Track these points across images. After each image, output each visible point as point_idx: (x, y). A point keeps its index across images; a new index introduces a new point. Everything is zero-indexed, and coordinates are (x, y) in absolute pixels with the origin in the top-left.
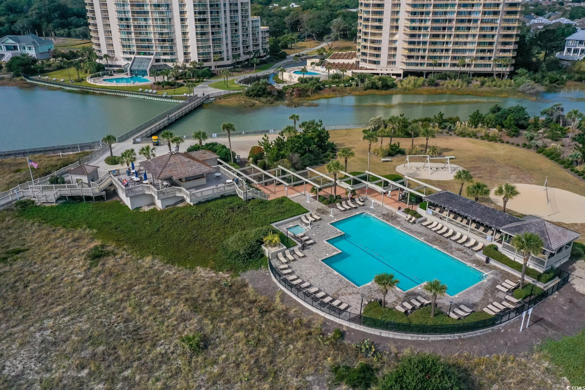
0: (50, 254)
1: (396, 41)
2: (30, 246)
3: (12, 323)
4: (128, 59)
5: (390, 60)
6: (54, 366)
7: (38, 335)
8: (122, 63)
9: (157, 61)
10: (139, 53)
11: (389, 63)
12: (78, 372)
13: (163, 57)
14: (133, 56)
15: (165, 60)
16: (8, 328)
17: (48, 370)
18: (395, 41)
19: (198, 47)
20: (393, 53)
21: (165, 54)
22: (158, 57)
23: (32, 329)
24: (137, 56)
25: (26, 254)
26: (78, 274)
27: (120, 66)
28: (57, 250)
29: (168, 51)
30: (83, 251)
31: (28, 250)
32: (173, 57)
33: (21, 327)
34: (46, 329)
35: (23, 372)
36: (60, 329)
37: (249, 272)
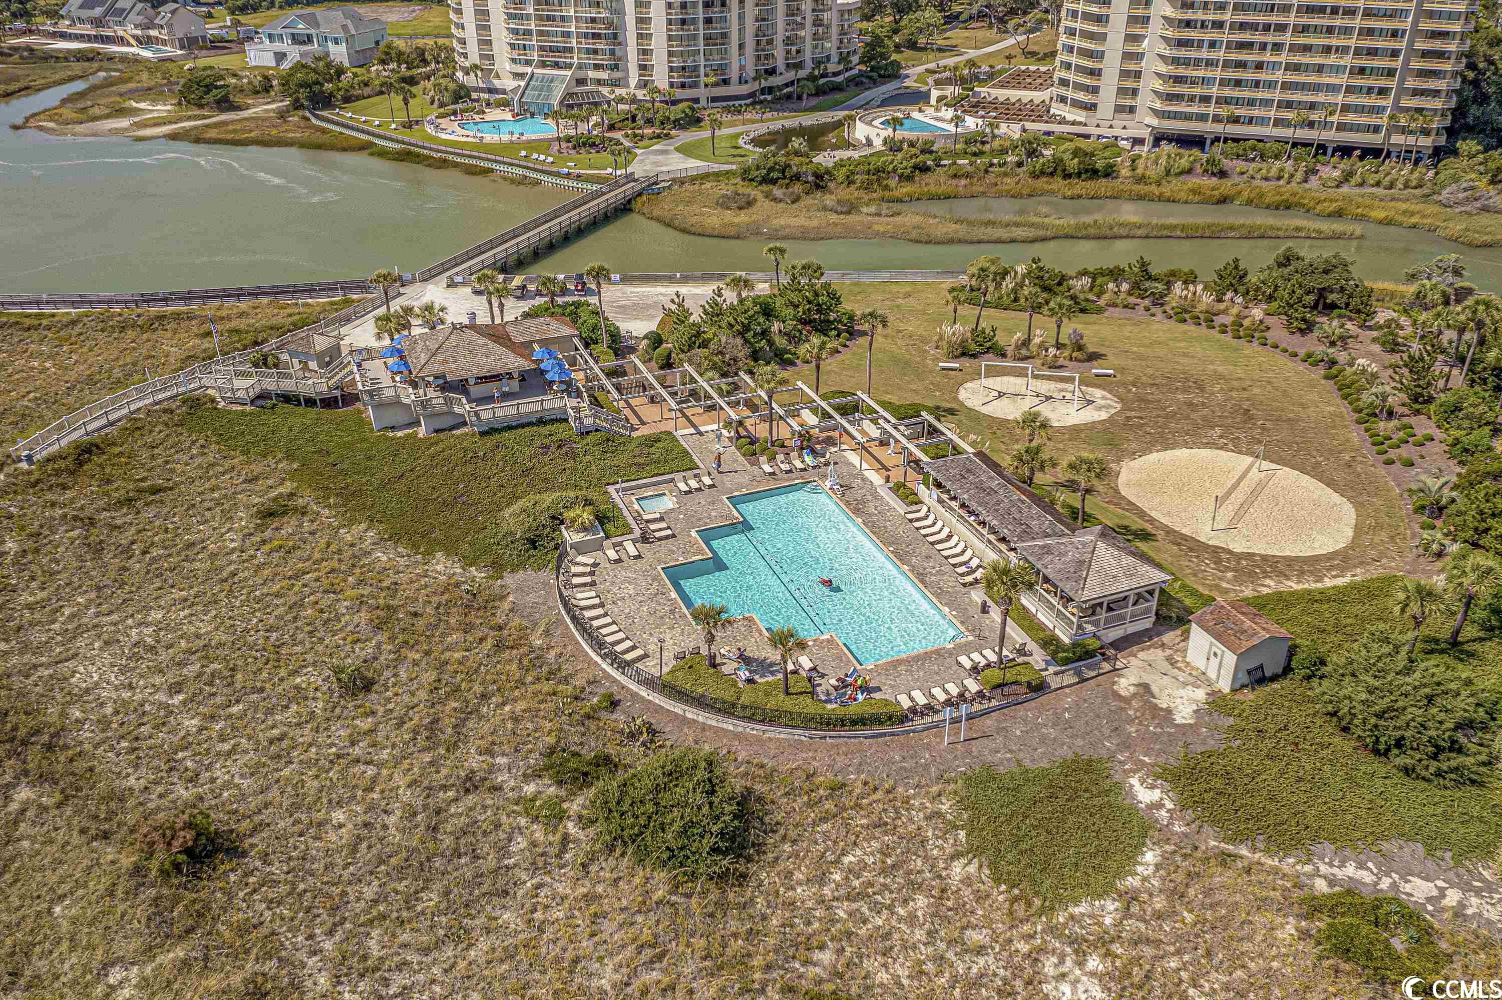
0: (203, 501)
1: (1143, 54)
2: (177, 484)
3: (105, 607)
4: (518, 76)
5: (1122, 102)
6: (141, 683)
7: (134, 632)
8: (509, 83)
9: (581, 82)
10: (543, 65)
11: (1119, 109)
12: (171, 696)
13: (592, 74)
14: (529, 70)
15: (599, 82)
16: (97, 615)
17: (131, 687)
18: (1139, 57)
19: (670, 54)
20: (1130, 84)
21: (597, 67)
22: (581, 74)
23: (130, 621)
24: (537, 71)
25: (168, 496)
26: (232, 540)
27: (504, 92)
28: (216, 495)
29: (605, 60)
30: (257, 500)
31: (171, 489)
32: (617, 75)
33: (115, 617)
34: (147, 625)
35: (97, 684)
36: (167, 628)
37: (520, 575)
